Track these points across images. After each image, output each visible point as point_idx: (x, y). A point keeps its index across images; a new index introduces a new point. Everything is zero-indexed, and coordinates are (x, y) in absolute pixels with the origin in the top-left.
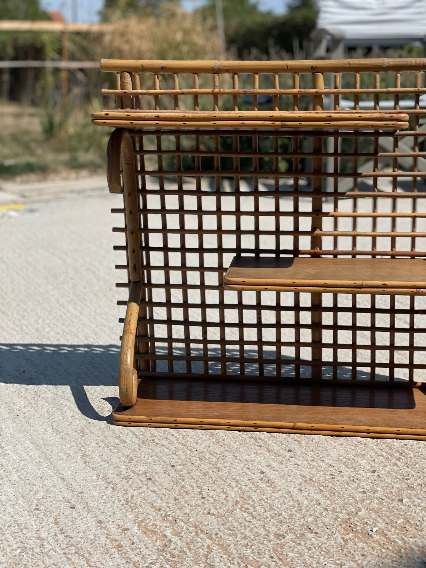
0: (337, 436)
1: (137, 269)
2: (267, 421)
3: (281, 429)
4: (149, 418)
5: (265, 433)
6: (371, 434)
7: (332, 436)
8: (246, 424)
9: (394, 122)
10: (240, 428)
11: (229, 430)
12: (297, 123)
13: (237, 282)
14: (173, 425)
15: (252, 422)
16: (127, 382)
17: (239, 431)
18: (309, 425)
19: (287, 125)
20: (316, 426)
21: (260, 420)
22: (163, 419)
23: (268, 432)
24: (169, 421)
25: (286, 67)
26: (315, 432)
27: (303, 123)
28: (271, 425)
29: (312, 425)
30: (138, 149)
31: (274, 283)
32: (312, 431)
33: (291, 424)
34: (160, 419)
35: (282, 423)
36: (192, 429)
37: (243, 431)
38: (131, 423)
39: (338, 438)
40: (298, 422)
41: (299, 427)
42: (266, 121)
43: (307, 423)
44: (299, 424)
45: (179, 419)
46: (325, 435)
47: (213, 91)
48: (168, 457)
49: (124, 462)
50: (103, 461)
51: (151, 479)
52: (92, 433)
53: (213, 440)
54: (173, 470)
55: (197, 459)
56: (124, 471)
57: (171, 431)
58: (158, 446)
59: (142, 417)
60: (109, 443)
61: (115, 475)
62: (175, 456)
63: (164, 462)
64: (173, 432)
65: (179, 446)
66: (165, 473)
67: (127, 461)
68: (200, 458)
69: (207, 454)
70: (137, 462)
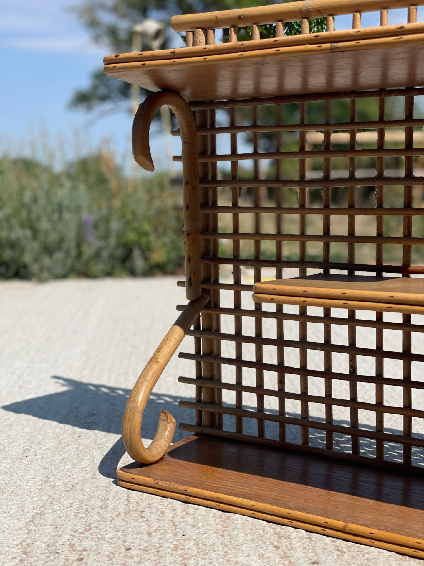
0: (411, 556)
1: (192, 284)
2: (308, 513)
3: (325, 529)
4: (156, 482)
5: (304, 531)
7: (403, 554)
8: (276, 511)
10: (269, 517)
11: (255, 518)
12: (353, 43)
13: (263, 289)
14: (183, 497)
15: (285, 511)
16: (130, 426)
17: (269, 522)
18: (366, 530)
19: (338, 48)
20: (377, 533)
21: (299, 510)
22: (171, 486)
23: (307, 531)
24: (179, 489)
26: (377, 543)
27: (362, 42)
28: (311, 519)
29: (372, 531)
30: (209, 127)
31: (316, 294)
32: (370, 540)
33: (340, 524)
34: (168, 486)
35: (328, 520)
36: (207, 507)
37: (273, 523)
38: (135, 485)
39: (412, 559)
40: (353, 523)
41: (352, 530)
42: (310, 44)
43: (366, 526)
44: (352, 526)
45: (192, 490)
46: (392, 551)
48: (135, 536)
49: (75, 532)
50: (51, 525)
51: (82, 559)
52: (82, 489)
53: (220, 527)
54: (122, 555)
55: (172, 546)
56: (61, 542)
57: (179, 505)
58: (141, 520)
59: (148, 479)
60: (87, 505)
61: (43, 545)
62: (146, 537)
63: (124, 541)
64: (180, 507)
65: (167, 525)
66: (108, 556)
67: (81, 531)
68: (176, 547)
69: (192, 543)
70: (91, 534)
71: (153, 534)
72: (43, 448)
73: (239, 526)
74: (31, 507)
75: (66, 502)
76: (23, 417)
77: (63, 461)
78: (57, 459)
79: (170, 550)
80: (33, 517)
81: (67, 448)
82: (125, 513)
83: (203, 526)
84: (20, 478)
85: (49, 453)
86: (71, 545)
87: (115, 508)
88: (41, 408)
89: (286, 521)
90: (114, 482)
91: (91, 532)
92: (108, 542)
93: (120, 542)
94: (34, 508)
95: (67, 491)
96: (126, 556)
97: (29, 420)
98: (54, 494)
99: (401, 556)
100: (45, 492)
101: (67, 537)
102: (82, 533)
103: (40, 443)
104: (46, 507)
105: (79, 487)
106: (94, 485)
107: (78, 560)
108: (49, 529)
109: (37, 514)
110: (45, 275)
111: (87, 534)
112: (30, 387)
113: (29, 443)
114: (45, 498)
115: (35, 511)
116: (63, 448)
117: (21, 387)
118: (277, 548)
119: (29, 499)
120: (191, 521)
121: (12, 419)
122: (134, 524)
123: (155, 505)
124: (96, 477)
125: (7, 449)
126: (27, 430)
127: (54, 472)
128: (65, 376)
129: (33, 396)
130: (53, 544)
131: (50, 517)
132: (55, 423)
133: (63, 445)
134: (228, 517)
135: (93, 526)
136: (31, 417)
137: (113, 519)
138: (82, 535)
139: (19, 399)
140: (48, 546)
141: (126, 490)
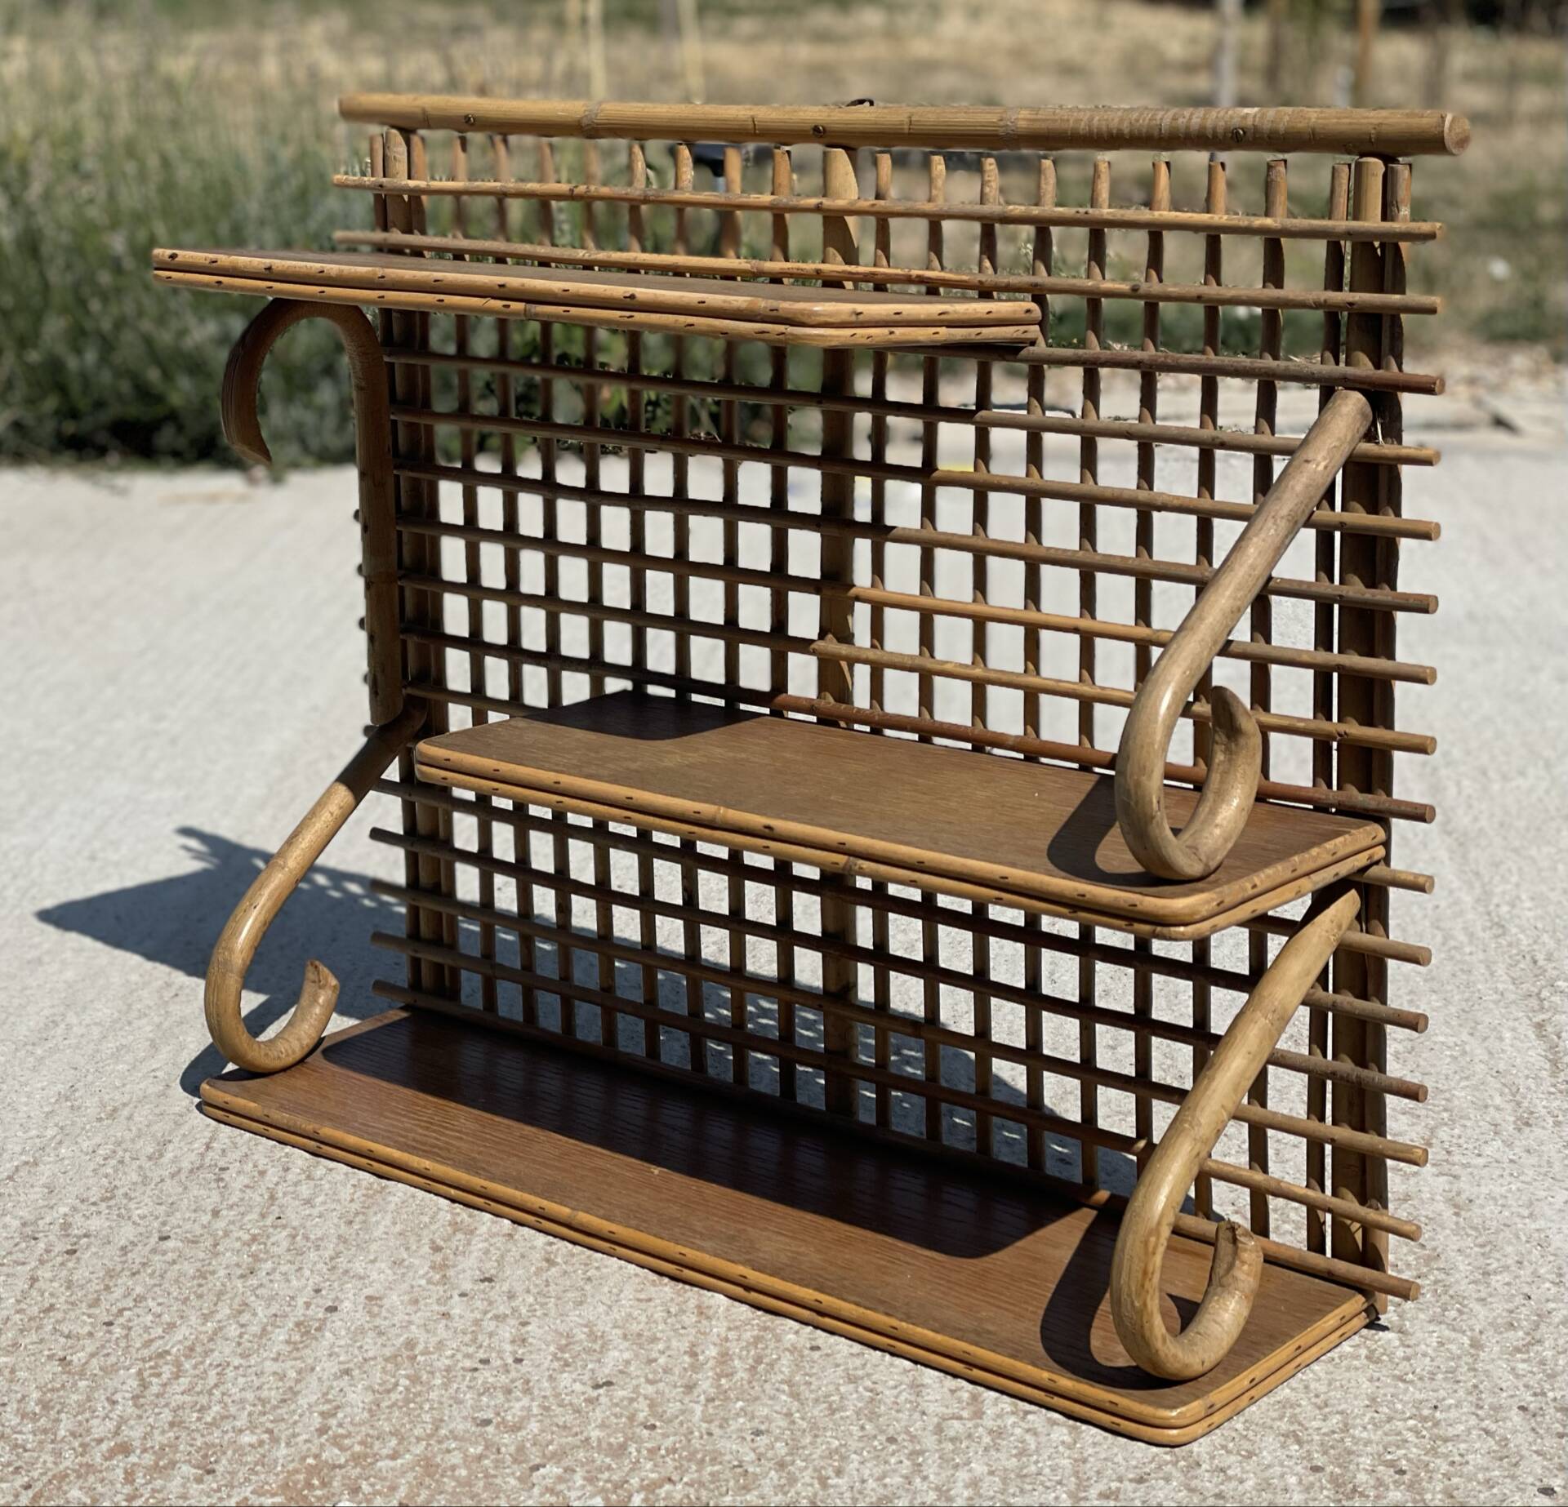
0: (673, 1278)
3: (541, 1221)
4: (266, 1112)
5: (507, 1222)
6: (754, 1296)
8: (465, 1182)
9: (781, 328)
10: (453, 1192)
11: (430, 1193)
14: (312, 1144)
15: (477, 1182)
17: (453, 1201)
18: (605, 1226)
20: (620, 1231)
22: (292, 1122)
23: (514, 1222)
24: (305, 1130)
25: (751, 126)
26: (620, 1251)
28: (518, 1201)
29: (613, 1227)
32: (610, 1244)
33: (564, 1212)
34: (285, 1121)
35: (545, 1203)
36: (353, 1167)
37: (461, 1204)
38: (230, 1116)
41: (583, 1225)
44: (583, 1218)
45: (327, 1131)
46: (643, 1267)
47: (572, 190)
48: (187, 1215)
49: (83, 1201)
50: (44, 1186)
51: (75, 1251)
52: (130, 1118)
53: (355, 1206)
54: (148, 1248)
55: (246, 1237)
56: (48, 1220)
57: (300, 1158)
58: (214, 1185)
59: (253, 1105)
60: (125, 1151)
61: (16, 1223)
62: (206, 1218)
63: (164, 1224)
64: (300, 1162)
65: (258, 1197)
66: (123, 1248)
67: (93, 1200)
68: (254, 1239)
69: (285, 1233)
70: (109, 1207)
71: (224, 1213)
72: (88, 1020)
73: (392, 1207)
74: (18, 1149)
75: (87, 1143)
76: (74, 939)
77: (116, 1056)
78: (110, 1046)
79: (238, 1245)
80: (17, 1169)
81: (136, 1023)
82: (191, 1171)
83: (324, 1203)
84: (17, 1087)
85: (96, 1032)
86: (66, 1226)
87: (175, 1160)
88: (118, 918)
89: (480, 1201)
90: (199, 1107)
91: (112, 1203)
92: (134, 1223)
93: (156, 1224)
94: (24, 1151)
95: (100, 1120)
96: (154, 1251)
97: (82, 950)
98: (73, 1123)
99: (655, 1277)
100: (57, 1119)
101: (63, 1210)
102: (94, 1204)
103: (84, 1008)
104: (47, 1150)
105: (125, 1112)
106: (157, 1111)
107: (68, 1252)
108: (37, 1193)
109: (26, 1163)
110: (292, 450)
111: (103, 1205)
112: (115, 857)
113: (62, 1009)
114: (50, 1133)
115: (24, 1158)
116: (130, 1023)
117: (93, 858)
118: (437, 1249)
119: (20, 1134)
120: (305, 1190)
121: (46, 946)
122: (196, 1193)
123: (255, 1157)
124: (169, 1092)
125: (12, 1019)
126: (69, 975)
127: (90, 1078)
128: (208, 828)
129: (111, 885)
130: (35, 1223)
131: (46, 1171)
132: (136, 959)
133: (134, 1014)
134: (383, 1188)
135: (121, 1191)
136: (87, 941)
137: (162, 1180)
138: (94, 1208)
139: (79, 892)
140: (24, 1224)
141: (214, 1123)
